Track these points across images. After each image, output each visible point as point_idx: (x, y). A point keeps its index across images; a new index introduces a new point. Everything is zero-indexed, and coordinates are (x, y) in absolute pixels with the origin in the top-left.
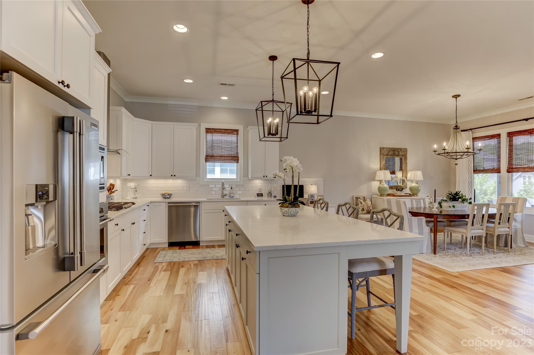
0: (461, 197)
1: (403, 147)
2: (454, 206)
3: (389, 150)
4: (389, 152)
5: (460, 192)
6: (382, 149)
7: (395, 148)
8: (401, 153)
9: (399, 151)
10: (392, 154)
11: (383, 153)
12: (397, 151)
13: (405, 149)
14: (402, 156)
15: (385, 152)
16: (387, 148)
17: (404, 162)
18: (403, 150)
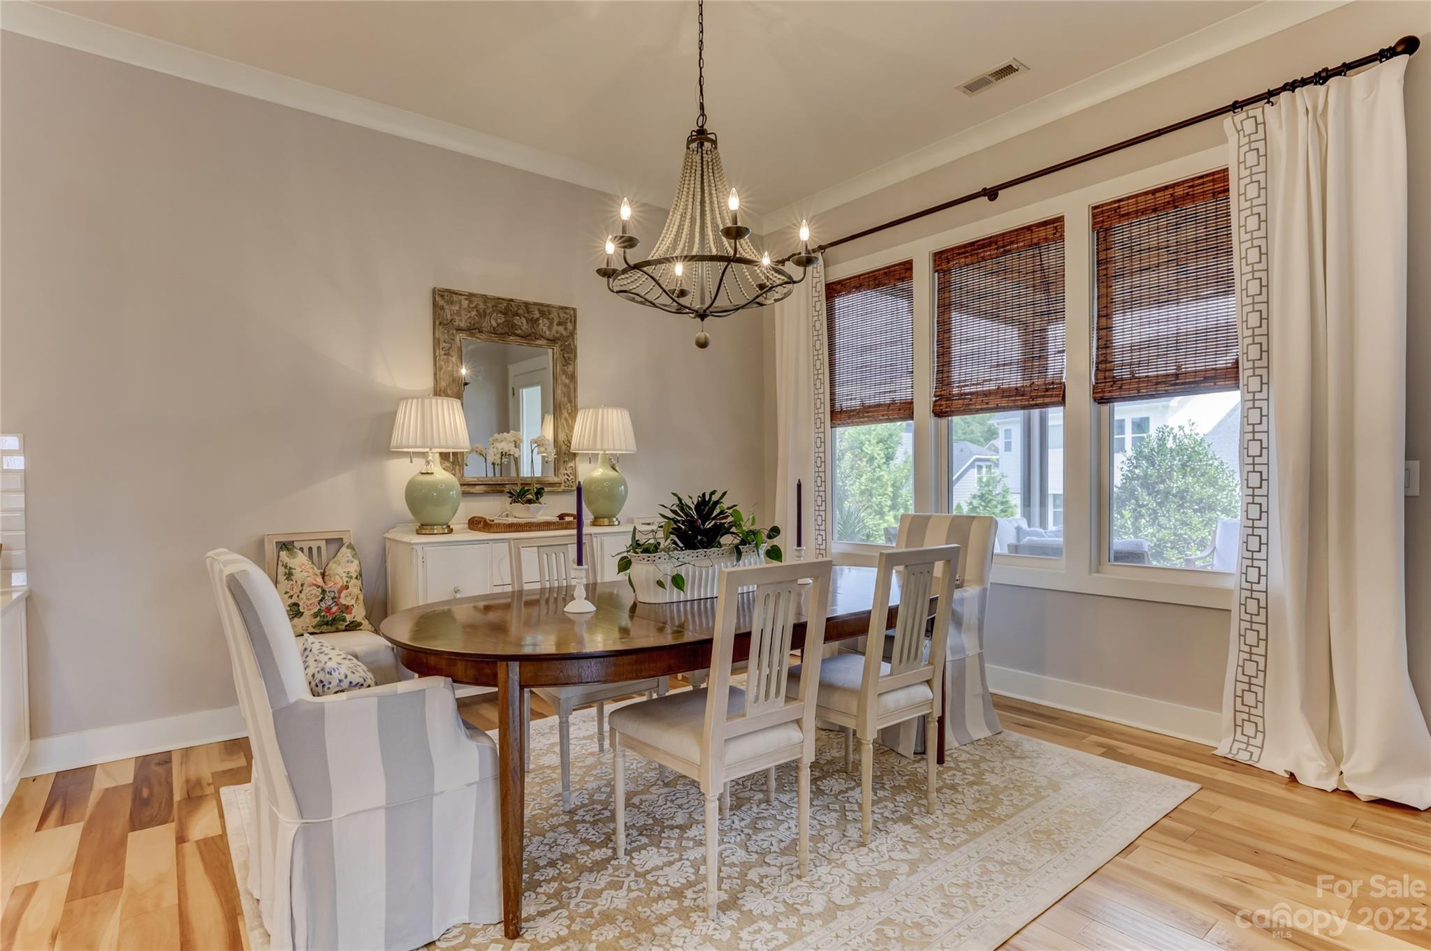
0: (732, 525)
1: (555, 300)
2: (678, 582)
3: (482, 306)
4: (483, 315)
5: (724, 494)
6: (442, 296)
7: (511, 299)
8: (545, 329)
9: (538, 319)
10: (498, 325)
11: (449, 317)
12: (526, 315)
13: (567, 311)
14: (553, 341)
15: (463, 313)
16: (470, 296)
17: (564, 372)
18: (556, 314)
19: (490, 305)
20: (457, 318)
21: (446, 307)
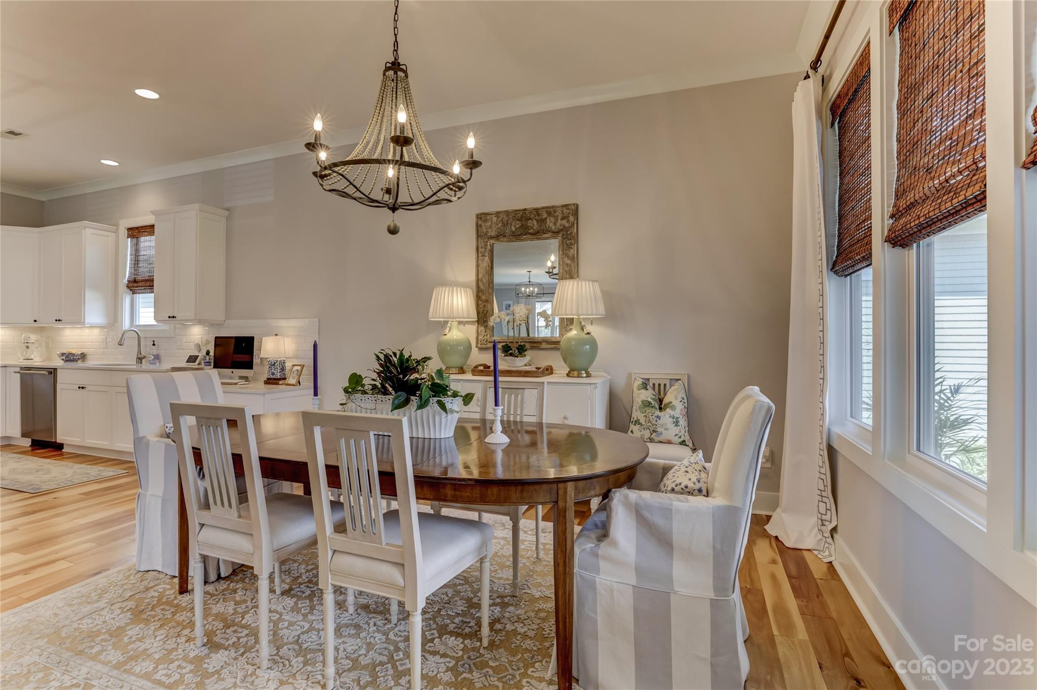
1: (558, 201)
3: (506, 219)
4: (505, 224)
6: (483, 217)
7: (525, 210)
8: (551, 225)
9: (546, 219)
10: (516, 229)
11: (485, 231)
12: (537, 217)
13: (569, 207)
14: (556, 233)
15: (494, 226)
16: (498, 214)
17: (567, 255)
18: (560, 212)
19: (511, 217)
20: (490, 230)
21: (483, 224)
